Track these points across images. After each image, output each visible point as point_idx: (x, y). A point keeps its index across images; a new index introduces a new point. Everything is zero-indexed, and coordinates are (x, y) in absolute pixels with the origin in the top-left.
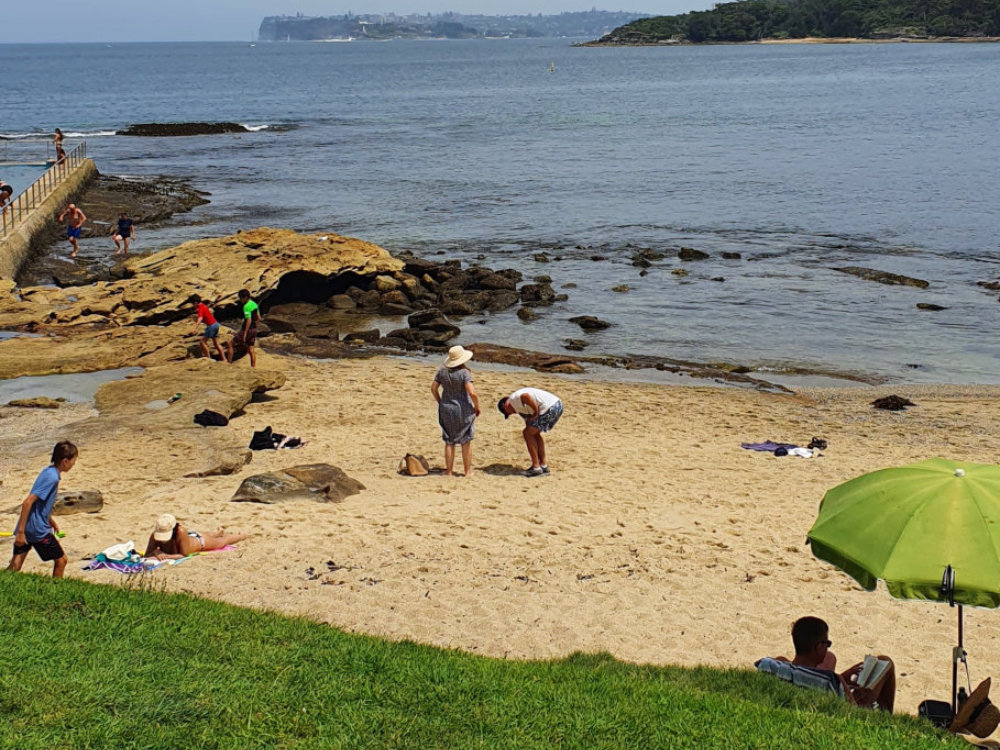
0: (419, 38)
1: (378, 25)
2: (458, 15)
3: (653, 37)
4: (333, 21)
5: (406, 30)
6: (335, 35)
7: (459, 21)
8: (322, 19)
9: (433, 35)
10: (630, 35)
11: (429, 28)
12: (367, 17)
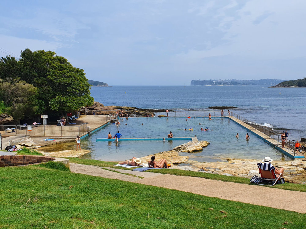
0: (227, 85)
1: (217, 82)
2: (235, 80)
3: (289, 85)
4: (207, 81)
5: (224, 83)
6: (208, 84)
7: (236, 81)
8: (205, 81)
9: (230, 85)
10: (283, 85)
11: (229, 83)
12: (215, 80)
